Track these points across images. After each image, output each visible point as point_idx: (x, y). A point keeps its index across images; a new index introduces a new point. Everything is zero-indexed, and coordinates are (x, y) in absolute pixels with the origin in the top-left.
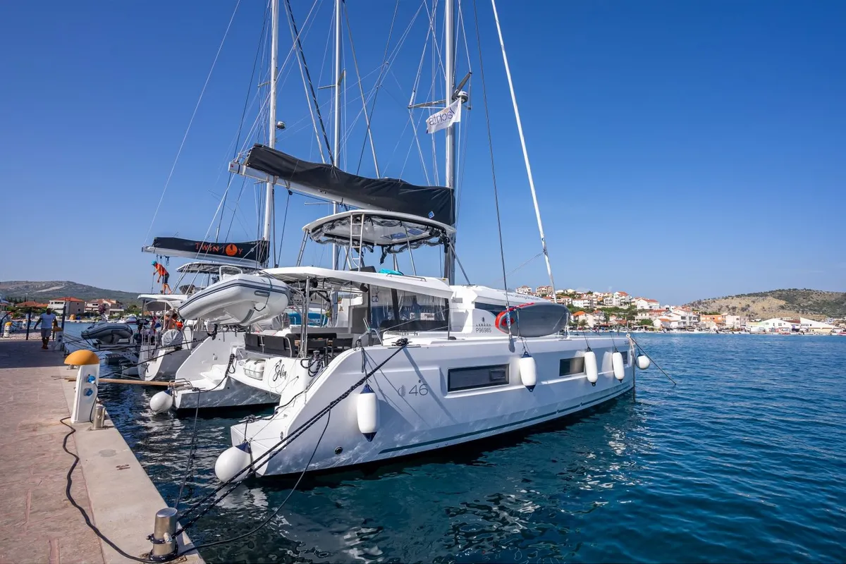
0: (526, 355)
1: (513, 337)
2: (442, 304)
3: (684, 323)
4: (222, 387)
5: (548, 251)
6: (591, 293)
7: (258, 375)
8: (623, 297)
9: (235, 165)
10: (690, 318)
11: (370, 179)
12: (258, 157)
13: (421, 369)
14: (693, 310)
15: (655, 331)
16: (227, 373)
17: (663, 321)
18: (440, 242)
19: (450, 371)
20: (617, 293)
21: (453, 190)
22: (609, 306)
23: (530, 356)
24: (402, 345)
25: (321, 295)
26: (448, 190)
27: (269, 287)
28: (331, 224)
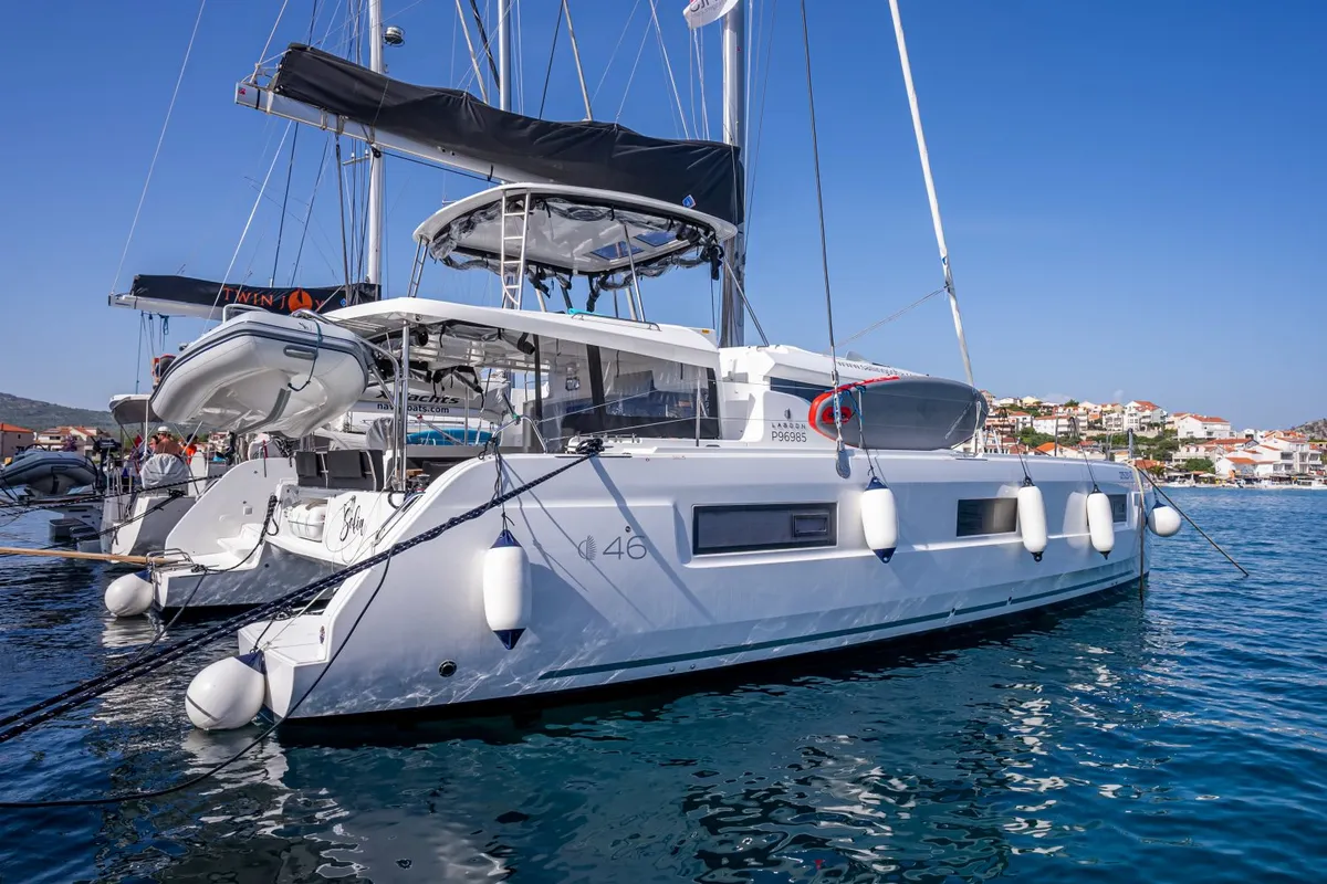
0: (875, 484)
1: (847, 447)
2: (701, 383)
3: (1289, 467)
4: (254, 563)
5: (956, 285)
6: (1074, 404)
7: (313, 531)
8: (1147, 413)
9: (248, 88)
10: (1303, 456)
11: (549, 123)
12: (298, 74)
13: (630, 504)
14: (1312, 439)
15: (1218, 484)
16: (263, 535)
17: (1237, 461)
18: (703, 258)
19: (699, 511)
20: (1133, 404)
21: (737, 150)
22: (1114, 431)
23: (884, 487)
24: (590, 451)
25: (464, 380)
26: (725, 149)
27: (316, 338)
28: (466, 219)
